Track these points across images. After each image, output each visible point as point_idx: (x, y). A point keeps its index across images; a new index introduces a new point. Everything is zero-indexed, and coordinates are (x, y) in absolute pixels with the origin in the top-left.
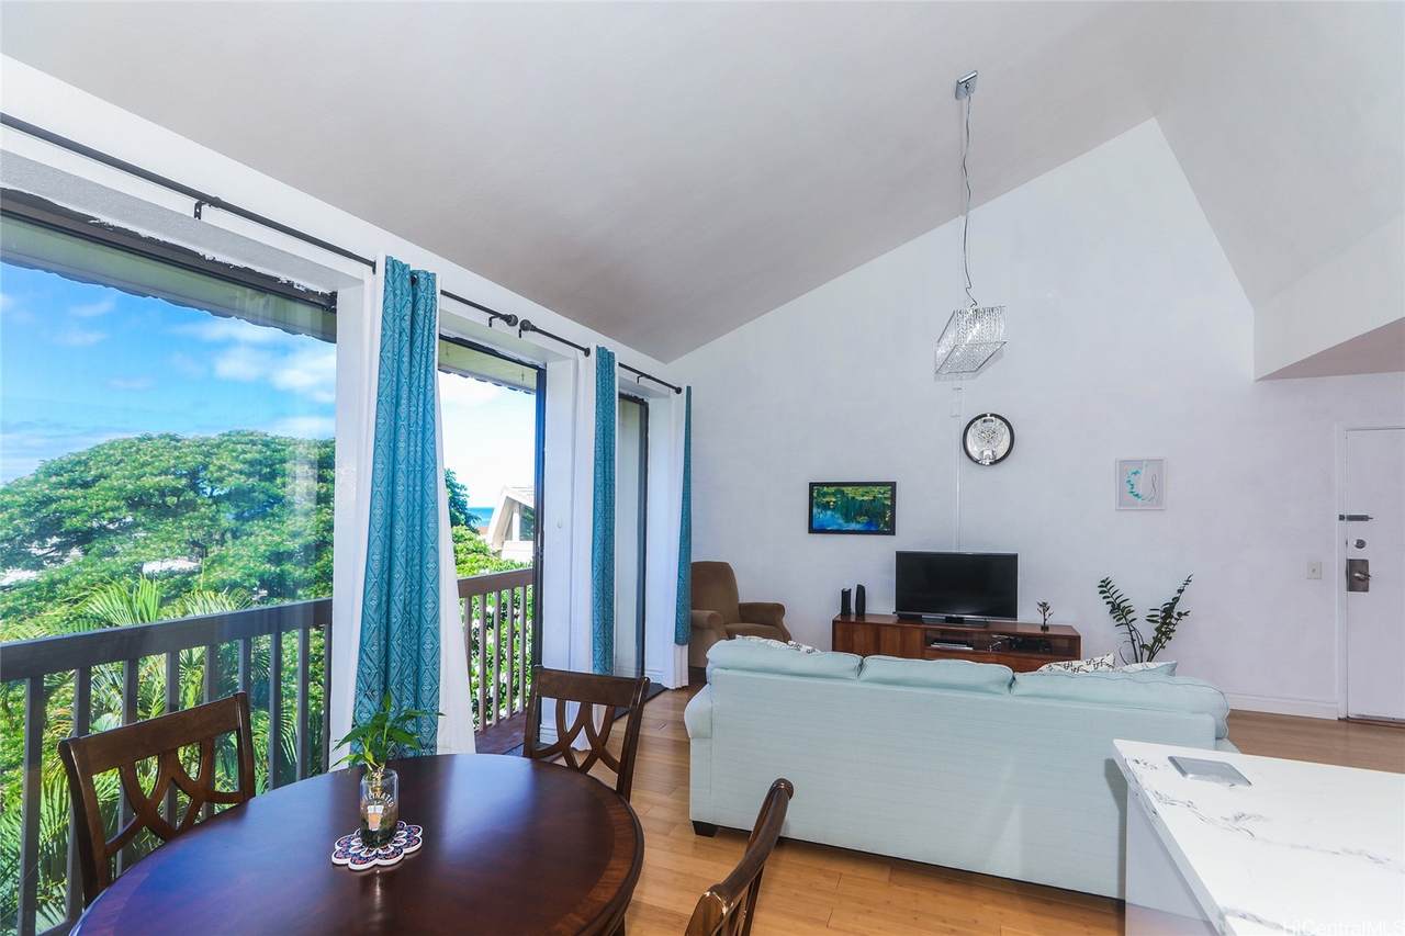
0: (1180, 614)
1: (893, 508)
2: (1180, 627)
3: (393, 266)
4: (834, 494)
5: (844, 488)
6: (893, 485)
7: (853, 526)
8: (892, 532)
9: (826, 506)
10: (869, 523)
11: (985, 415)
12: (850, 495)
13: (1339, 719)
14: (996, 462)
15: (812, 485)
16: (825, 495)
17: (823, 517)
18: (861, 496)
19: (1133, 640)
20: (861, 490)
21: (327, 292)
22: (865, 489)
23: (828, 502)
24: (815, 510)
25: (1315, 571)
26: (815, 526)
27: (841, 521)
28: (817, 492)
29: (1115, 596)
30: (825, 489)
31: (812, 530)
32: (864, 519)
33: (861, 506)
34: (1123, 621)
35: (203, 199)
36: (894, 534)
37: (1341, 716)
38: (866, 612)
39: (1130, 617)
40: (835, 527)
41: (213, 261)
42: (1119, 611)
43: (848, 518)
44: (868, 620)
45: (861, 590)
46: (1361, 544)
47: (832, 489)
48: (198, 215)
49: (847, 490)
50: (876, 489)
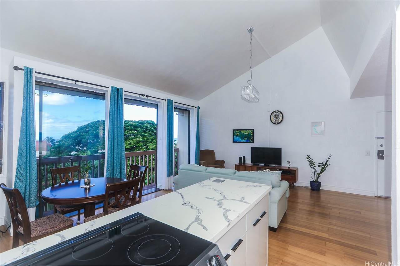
0: (328, 165)
1: (253, 136)
2: (327, 168)
3: (112, 87)
4: (239, 132)
5: (241, 131)
6: (253, 130)
7: (244, 141)
8: (253, 142)
9: (237, 136)
10: (247, 140)
11: (276, 111)
12: (243, 133)
13: (375, 196)
14: (278, 124)
15: (233, 130)
16: (236, 133)
17: (236, 138)
18: (246, 133)
19: (315, 172)
20: (245, 131)
21: (104, 93)
22: (246, 131)
23: (237, 135)
24: (234, 137)
25: (368, 153)
26: (234, 141)
27: (240, 139)
28: (235, 132)
29: (310, 160)
30: (237, 131)
31: (234, 142)
32: (246, 139)
33: (245, 136)
34: (312, 166)
35: (76, 81)
36: (253, 143)
37: (376, 196)
38: (246, 163)
39: (314, 166)
40: (239, 141)
41: (81, 90)
42: (312, 164)
43: (242, 139)
44: (246, 165)
45: (244, 157)
46: (382, 146)
47: (238, 131)
48: (75, 83)
49: (242, 131)
50: (249, 131)
